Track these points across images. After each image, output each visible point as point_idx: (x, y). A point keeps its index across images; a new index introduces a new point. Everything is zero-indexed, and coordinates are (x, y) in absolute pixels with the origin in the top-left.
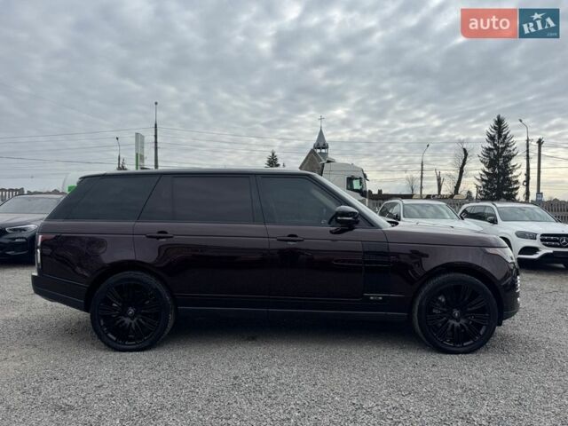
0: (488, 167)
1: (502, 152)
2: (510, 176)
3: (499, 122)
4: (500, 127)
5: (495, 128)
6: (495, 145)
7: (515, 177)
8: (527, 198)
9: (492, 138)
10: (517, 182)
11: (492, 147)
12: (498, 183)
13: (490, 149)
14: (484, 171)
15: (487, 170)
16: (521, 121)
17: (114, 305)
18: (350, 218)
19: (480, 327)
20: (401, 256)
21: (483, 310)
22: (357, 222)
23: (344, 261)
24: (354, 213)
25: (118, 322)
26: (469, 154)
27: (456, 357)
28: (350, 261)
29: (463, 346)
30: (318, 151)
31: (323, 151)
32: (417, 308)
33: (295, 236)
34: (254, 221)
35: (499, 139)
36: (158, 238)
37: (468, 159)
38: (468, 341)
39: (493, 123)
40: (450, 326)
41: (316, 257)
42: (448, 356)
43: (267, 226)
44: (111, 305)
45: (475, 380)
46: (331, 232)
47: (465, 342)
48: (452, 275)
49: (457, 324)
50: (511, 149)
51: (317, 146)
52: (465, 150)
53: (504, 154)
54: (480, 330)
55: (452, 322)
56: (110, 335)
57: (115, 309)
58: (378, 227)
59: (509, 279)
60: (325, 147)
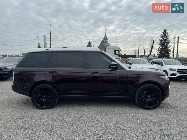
0: (161, 46)
1: (166, 41)
2: (168, 49)
3: (165, 31)
4: (165, 33)
5: (163, 33)
6: (163, 39)
7: (170, 49)
8: (173, 57)
9: (162, 36)
10: (170, 51)
11: (162, 39)
12: (164, 51)
13: (162, 40)
14: (159, 47)
15: (160, 47)
16: (172, 31)
17: (39, 94)
18: (115, 67)
19: (156, 101)
20: (132, 78)
21: (158, 96)
22: (118, 68)
23: (113, 80)
24: (117, 65)
25: (40, 100)
26: (155, 42)
27: (149, 110)
28: (115, 80)
29: (151, 107)
30: (105, 41)
31: (106, 41)
32: (136, 95)
33: (97, 72)
34: (84, 67)
35: (165, 36)
36: (53, 73)
37: (154, 43)
38: (153, 105)
39: (163, 31)
40: (147, 101)
41: (104, 79)
42: (146, 110)
43: (88, 69)
44: (38, 95)
45: (155, 118)
46: (109, 71)
47: (152, 106)
48: (148, 85)
49: (149, 100)
50: (169, 40)
51: (104, 39)
52: (153, 40)
53: (166, 42)
54: (157, 102)
55: (148, 99)
56: (38, 104)
57: (39, 96)
58: (124, 69)
59: (167, 85)
60: (107, 39)
